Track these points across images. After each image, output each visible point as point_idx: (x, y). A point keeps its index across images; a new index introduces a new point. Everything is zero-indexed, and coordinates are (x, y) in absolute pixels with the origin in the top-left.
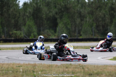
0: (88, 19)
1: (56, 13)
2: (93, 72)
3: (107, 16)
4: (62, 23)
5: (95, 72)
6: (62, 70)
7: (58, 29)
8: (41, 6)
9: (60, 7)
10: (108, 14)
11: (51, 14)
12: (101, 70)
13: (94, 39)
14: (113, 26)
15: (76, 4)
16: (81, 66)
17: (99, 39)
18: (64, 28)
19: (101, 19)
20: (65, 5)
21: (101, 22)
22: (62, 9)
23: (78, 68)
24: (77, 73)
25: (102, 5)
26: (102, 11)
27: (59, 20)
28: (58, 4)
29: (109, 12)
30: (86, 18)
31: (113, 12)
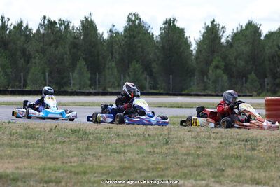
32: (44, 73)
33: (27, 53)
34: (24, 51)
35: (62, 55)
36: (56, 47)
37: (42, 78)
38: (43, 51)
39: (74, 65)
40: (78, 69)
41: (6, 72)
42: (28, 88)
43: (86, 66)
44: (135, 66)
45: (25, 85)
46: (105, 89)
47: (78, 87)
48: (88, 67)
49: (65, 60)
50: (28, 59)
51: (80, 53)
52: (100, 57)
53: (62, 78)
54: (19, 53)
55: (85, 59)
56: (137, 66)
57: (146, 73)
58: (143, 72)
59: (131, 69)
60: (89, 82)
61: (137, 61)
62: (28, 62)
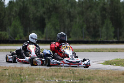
0: (78, 20)
1: (44, 13)
2: (84, 77)
3: (98, 17)
4: (50, 24)
5: (86, 76)
6: (51, 74)
7: (45, 30)
8: (28, 5)
9: (48, 7)
10: (99, 14)
11: (38, 14)
12: (93, 74)
13: (84, 41)
14: (104, 27)
15: (65, 3)
16: (71, 71)
17: (90, 41)
18: (52, 29)
19: (91, 20)
20: (54, 4)
22: (51, 9)
23: (68, 72)
24: (66, 78)
25: (93, 5)
27: (47, 21)
28: (46, 3)
29: (101, 12)
30: (76, 18)
31: (104, 12)
36: (91, 10)
37: (81, 32)
41: (55, 28)
47: (105, 38)
48: (113, 24)
49: (98, 19)
52: (122, 17)
60: (113, 34)
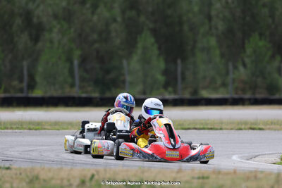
0: (56, 35)
3: (113, 26)
10: (119, 19)
13: (80, 98)
14: (135, 58)
17: (96, 98)
19: (95, 36)
21: (97, 45)
26: (99, 10)
29: (123, 12)
30: (51, 30)
31: (133, 13)
32: (69, 60)
33: (35, 20)
34: (28, 16)
35: (107, 25)
36: (95, 7)
37: (66, 71)
38: (68, 16)
39: (130, 44)
40: (139, 51)
42: (38, 93)
43: (156, 46)
44: (257, 44)
45: (32, 86)
46: (195, 92)
47: (140, 88)
48: (159, 48)
49: (113, 34)
50: (36, 31)
51: (142, 19)
52: (186, 28)
53: (108, 72)
54: (18, 21)
55: (154, 32)
56: (261, 43)
57: (278, 58)
58: (273, 57)
59: (249, 50)
60: (161, 78)
61: (261, 35)
62: (36, 39)
